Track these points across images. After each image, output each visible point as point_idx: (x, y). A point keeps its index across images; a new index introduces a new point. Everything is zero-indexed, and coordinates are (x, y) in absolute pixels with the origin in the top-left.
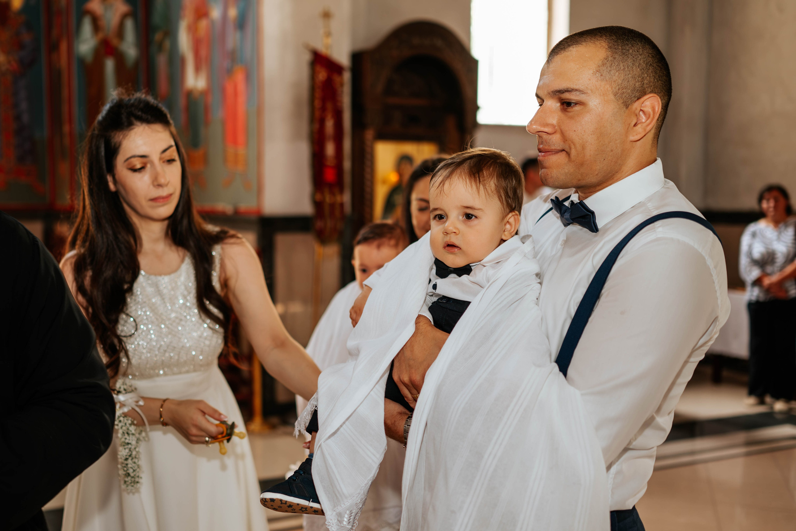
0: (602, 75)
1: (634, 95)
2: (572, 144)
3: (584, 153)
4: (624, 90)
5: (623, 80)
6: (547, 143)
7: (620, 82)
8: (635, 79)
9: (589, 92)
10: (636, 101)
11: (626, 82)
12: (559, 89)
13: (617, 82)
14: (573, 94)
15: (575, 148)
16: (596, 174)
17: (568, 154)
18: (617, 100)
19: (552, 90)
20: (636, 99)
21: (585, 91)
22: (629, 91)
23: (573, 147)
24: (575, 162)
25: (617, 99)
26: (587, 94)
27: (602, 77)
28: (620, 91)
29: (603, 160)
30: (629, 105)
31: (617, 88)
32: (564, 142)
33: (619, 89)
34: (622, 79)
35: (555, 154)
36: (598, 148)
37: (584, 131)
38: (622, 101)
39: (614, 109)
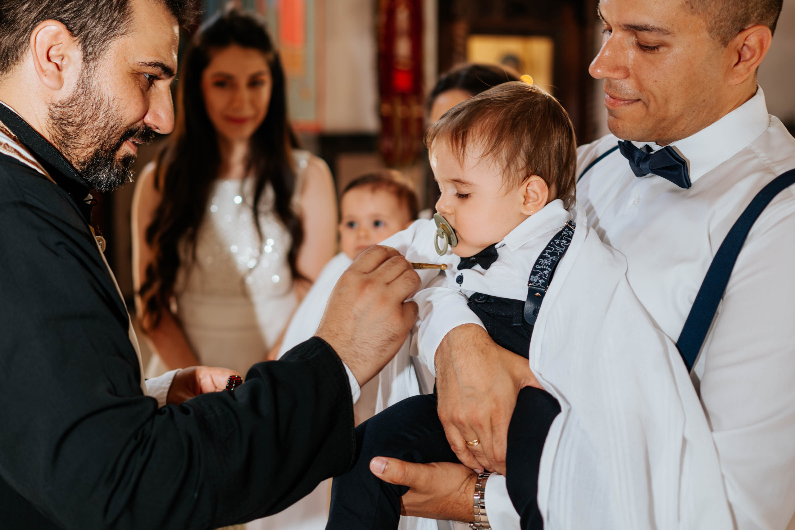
0: (692, 7)
1: (735, 27)
2: (651, 96)
3: (667, 107)
4: (722, 24)
5: (722, 9)
6: (617, 89)
7: (717, 13)
8: (738, 6)
9: (676, 30)
10: (737, 35)
11: (725, 12)
12: (634, 24)
13: (713, 13)
14: (654, 34)
15: (656, 100)
16: (682, 129)
17: (646, 105)
18: (713, 39)
19: (625, 23)
20: (738, 31)
21: (670, 31)
22: (729, 23)
23: (652, 99)
24: (655, 117)
25: (713, 37)
26: (673, 34)
27: (693, 10)
28: (717, 24)
29: (692, 112)
30: (728, 42)
31: (713, 22)
32: (640, 91)
33: (715, 23)
34: (720, 8)
35: (628, 104)
36: (686, 102)
37: (669, 82)
38: (720, 39)
39: (708, 51)
